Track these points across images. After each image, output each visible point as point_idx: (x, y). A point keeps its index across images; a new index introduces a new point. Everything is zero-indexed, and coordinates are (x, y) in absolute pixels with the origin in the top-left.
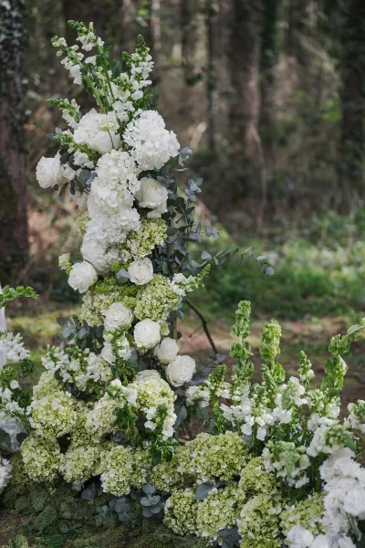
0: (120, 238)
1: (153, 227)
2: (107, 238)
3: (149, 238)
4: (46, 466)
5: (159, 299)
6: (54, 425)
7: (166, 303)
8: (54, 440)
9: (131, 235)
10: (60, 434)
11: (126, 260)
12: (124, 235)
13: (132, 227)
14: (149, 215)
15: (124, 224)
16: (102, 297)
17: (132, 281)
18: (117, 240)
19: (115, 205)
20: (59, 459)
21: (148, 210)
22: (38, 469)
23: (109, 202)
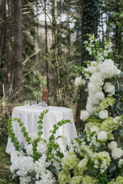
0: (97, 102)
1: (109, 99)
2: (93, 102)
3: (107, 103)
4: (65, 180)
5: (109, 124)
6: (68, 165)
7: (112, 126)
8: (67, 171)
9: (101, 101)
10: (69, 169)
11: (99, 110)
12: (98, 101)
13: (101, 98)
14: (108, 95)
15: (98, 97)
16: (90, 123)
17: (100, 117)
18: (96, 103)
19: (94, 90)
20: (69, 179)
21: (108, 93)
22: (62, 181)
23: (92, 89)
